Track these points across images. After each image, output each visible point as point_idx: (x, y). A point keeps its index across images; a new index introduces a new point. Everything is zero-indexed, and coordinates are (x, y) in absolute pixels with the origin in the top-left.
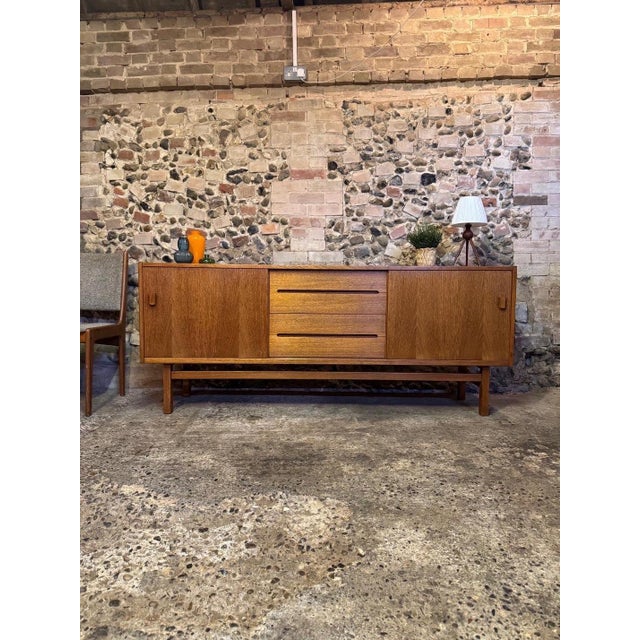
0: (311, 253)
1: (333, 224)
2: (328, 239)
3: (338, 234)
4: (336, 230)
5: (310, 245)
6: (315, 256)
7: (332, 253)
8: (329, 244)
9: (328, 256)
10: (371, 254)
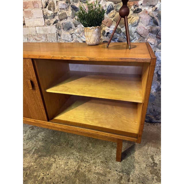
0: (37, 28)
1: (47, 5)
2: (45, 17)
3: (50, 12)
4: (49, 9)
5: (35, 22)
6: (39, 30)
7: (48, 27)
8: (46, 20)
9: (47, 29)
10: (74, 27)
